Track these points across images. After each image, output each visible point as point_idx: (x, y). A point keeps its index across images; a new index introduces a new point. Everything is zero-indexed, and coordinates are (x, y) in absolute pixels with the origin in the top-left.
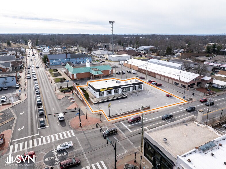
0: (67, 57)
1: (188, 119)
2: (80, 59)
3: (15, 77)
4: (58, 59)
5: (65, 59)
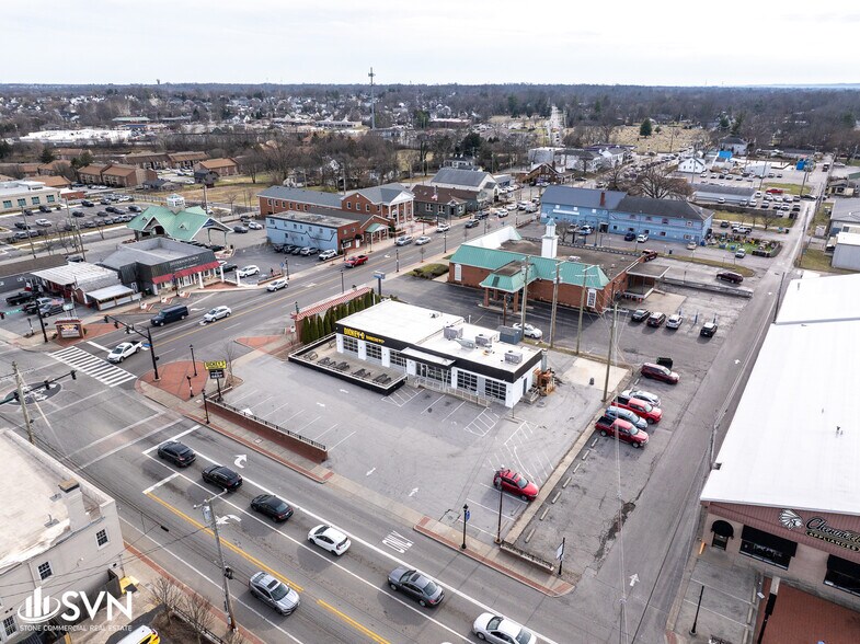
2: (649, 218)
3: (336, 230)
4: (571, 207)
5: (594, 211)
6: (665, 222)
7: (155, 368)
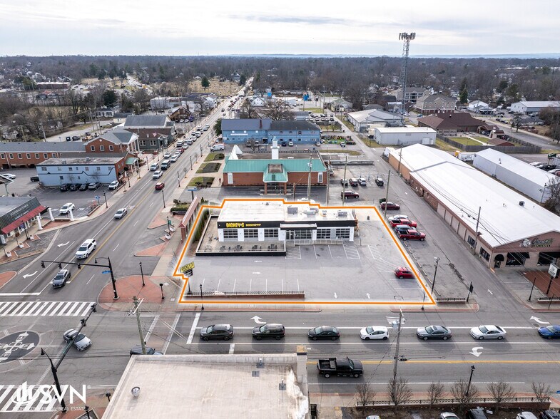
0: (261, 126)
1: (290, 359)
3: (114, 166)
5: (257, 132)
6: (300, 133)
7: (115, 289)
